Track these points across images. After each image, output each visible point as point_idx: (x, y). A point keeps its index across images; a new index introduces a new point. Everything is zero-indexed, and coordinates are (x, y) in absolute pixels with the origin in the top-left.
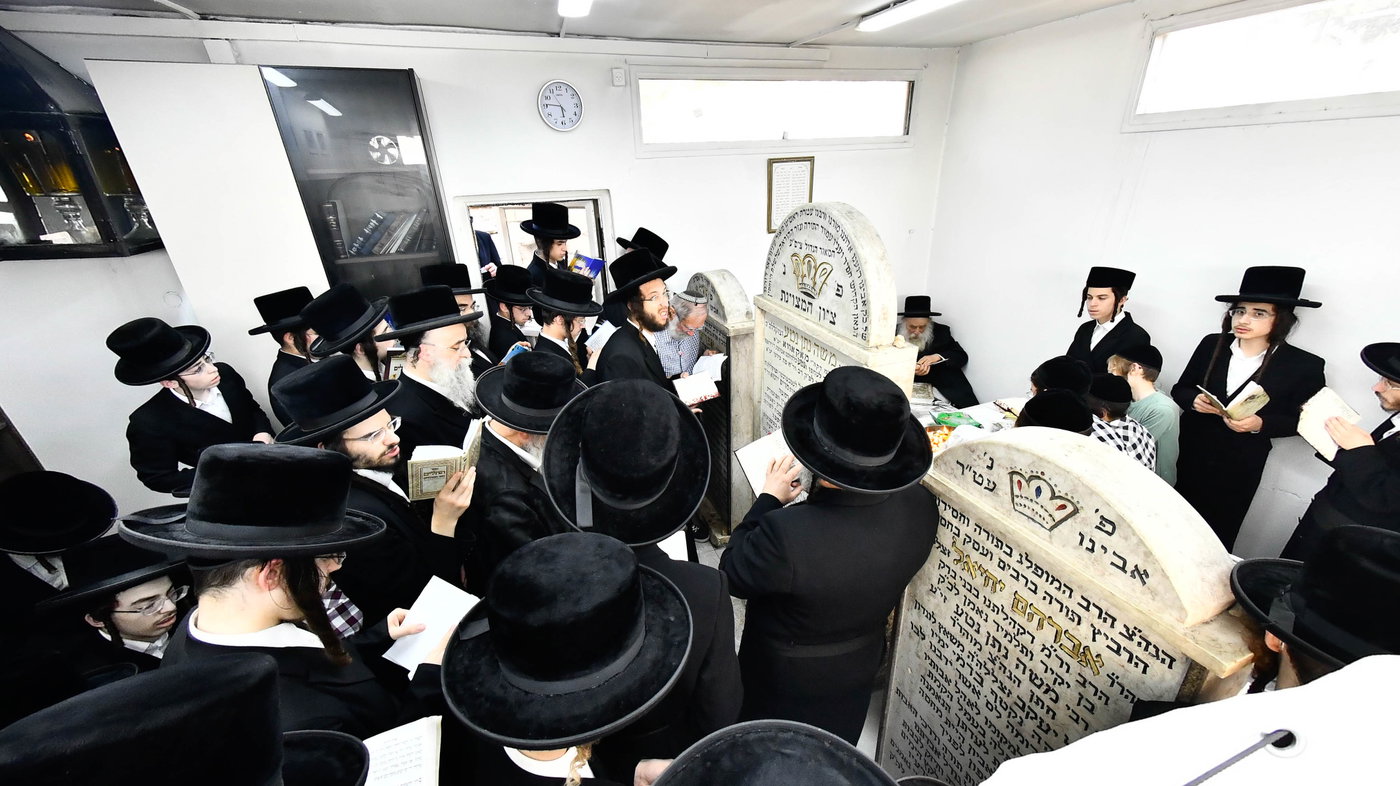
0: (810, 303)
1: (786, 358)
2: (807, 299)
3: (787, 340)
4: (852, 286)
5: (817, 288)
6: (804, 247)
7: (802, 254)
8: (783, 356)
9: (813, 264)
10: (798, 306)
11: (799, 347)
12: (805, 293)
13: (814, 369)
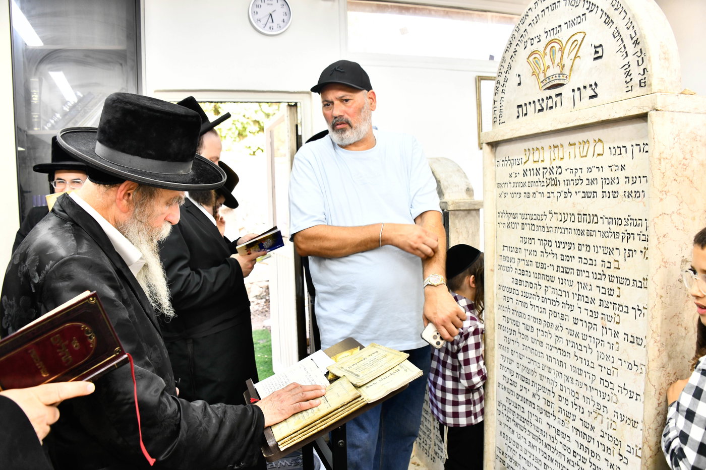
0: (557, 95)
1: (526, 189)
2: (553, 93)
3: (530, 165)
4: (617, 35)
5: (566, 71)
6: (543, 37)
7: (540, 47)
8: (522, 190)
9: (557, 46)
10: (541, 110)
11: (547, 164)
12: (549, 88)
13: (572, 177)
